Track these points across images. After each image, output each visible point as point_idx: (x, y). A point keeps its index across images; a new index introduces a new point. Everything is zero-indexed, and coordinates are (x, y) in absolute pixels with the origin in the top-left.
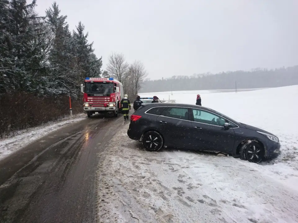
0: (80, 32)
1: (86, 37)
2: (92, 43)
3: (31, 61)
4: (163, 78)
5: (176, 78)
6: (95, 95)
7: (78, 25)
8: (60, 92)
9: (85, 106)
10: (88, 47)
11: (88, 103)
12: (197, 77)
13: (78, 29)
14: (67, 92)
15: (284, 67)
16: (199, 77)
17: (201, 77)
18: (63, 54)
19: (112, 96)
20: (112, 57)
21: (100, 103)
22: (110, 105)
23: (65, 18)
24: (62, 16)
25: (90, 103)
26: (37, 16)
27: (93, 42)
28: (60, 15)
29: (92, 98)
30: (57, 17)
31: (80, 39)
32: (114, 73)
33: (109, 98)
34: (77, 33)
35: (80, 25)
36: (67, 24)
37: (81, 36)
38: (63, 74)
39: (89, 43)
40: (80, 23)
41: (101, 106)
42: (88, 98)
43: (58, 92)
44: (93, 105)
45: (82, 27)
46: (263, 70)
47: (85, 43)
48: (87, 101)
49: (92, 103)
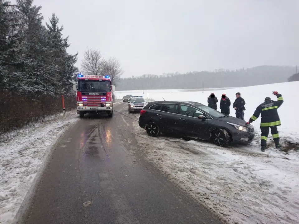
0: (54, 25)
1: (61, 30)
2: (68, 38)
3: (8, 55)
4: (133, 76)
5: (146, 76)
6: (90, 94)
7: (51, 17)
8: (37, 90)
9: (78, 106)
10: (63, 42)
11: (82, 102)
12: (166, 76)
13: (51, 22)
14: (43, 89)
15: (243, 68)
16: (168, 77)
17: (170, 76)
18: (38, 48)
19: (108, 95)
20: (88, 53)
21: (96, 102)
22: (107, 105)
23: (39, 9)
24: (35, 6)
25: (84, 102)
26: (10, 4)
27: (69, 36)
28: (33, 5)
29: (86, 97)
30: (30, 7)
31: (55, 33)
32: (90, 70)
33: (105, 97)
34: (51, 25)
35: (54, 17)
36: (42, 15)
37: (55, 29)
38: (39, 70)
39: (63, 37)
40: (54, 15)
41: (97, 106)
42: (83, 97)
43: (34, 90)
44: (89, 105)
45: (56, 20)
46: (225, 71)
47: (59, 37)
48: (81, 100)
49: (87, 102)
